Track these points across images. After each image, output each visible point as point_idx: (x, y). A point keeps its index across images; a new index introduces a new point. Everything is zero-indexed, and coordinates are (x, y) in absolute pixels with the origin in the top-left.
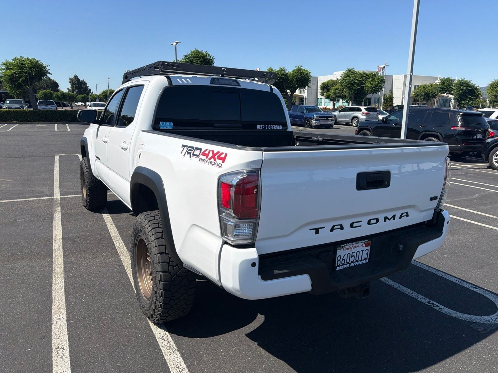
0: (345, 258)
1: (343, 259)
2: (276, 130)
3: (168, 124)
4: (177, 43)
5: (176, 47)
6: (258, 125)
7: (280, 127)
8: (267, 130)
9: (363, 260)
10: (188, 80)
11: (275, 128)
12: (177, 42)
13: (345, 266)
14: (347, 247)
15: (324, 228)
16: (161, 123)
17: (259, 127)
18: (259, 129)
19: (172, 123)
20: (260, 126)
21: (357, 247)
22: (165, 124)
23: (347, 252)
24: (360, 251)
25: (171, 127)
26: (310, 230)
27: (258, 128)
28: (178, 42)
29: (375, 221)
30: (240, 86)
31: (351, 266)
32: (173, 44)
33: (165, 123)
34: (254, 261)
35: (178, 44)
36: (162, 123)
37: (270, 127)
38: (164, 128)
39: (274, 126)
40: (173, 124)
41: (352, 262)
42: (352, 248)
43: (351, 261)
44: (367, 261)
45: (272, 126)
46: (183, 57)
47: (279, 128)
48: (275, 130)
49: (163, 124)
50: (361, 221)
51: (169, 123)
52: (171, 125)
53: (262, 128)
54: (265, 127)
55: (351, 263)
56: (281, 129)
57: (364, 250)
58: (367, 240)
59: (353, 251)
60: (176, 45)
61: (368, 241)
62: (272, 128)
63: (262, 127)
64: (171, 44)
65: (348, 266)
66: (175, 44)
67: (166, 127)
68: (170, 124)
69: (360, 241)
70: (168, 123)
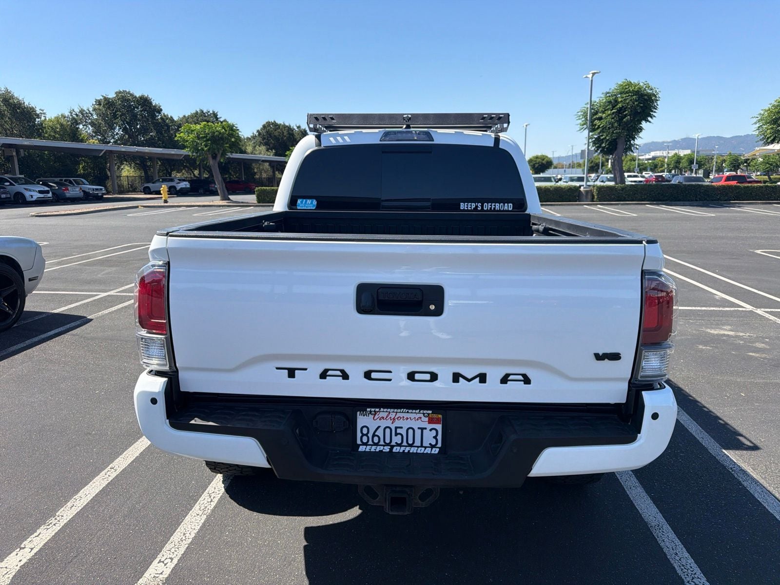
0: (380, 433)
1: (374, 435)
2: (500, 211)
3: (310, 203)
4: (594, 74)
5: (592, 80)
6: (461, 204)
7: (509, 207)
8: (479, 211)
9: (426, 448)
10: (346, 138)
11: (497, 208)
12: (593, 72)
13: (379, 448)
14: (382, 414)
15: (306, 369)
16: (299, 201)
17: (463, 206)
18: (464, 210)
19: (314, 201)
20: (467, 205)
21: (407, 419)
22: (306, 202)
23: (384, 424)
24: (416, 429)
25: (314, 206)
26: (277, 368)
27: (461, 208)
28: (595, 71)
29: (428, 377)
30: (433, 141)
31: (394, 450)
32: (588, 76)
33: (304, 200)
34: (154, 397)
35: (596, 74)
36: (301, 200)
37: (487, 206)
38: (304, 208)
39: (495, 205)
40: (316, 203)
41: (400, 445)
42: (394, 419)
43: (396, 443)
44: (436, 451)
45: (491, 205)
46: (602, 96)
47: (506, 208)
48: (497, 211)
49: (302, 202)
50: (390, 372)
51: (311, 200)
52: (314, 203)
53: (471, 207)
54: (477, 207)
55: (394, 446)
56: (510, 209)
57: (426, 429)
58: (430, 412)
59: (398, 423)
60: (592, 77)
61: (432, 413)
62: (491, 208)
63: (469, 206)
64: (585, 76)
65: (388, 450)
66: (590, 76)
67: (307, 207)
68: (312, 203)
69: (413, 409)
70: (309, 201)
